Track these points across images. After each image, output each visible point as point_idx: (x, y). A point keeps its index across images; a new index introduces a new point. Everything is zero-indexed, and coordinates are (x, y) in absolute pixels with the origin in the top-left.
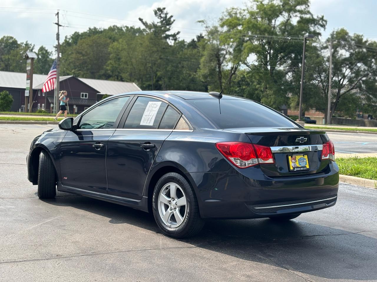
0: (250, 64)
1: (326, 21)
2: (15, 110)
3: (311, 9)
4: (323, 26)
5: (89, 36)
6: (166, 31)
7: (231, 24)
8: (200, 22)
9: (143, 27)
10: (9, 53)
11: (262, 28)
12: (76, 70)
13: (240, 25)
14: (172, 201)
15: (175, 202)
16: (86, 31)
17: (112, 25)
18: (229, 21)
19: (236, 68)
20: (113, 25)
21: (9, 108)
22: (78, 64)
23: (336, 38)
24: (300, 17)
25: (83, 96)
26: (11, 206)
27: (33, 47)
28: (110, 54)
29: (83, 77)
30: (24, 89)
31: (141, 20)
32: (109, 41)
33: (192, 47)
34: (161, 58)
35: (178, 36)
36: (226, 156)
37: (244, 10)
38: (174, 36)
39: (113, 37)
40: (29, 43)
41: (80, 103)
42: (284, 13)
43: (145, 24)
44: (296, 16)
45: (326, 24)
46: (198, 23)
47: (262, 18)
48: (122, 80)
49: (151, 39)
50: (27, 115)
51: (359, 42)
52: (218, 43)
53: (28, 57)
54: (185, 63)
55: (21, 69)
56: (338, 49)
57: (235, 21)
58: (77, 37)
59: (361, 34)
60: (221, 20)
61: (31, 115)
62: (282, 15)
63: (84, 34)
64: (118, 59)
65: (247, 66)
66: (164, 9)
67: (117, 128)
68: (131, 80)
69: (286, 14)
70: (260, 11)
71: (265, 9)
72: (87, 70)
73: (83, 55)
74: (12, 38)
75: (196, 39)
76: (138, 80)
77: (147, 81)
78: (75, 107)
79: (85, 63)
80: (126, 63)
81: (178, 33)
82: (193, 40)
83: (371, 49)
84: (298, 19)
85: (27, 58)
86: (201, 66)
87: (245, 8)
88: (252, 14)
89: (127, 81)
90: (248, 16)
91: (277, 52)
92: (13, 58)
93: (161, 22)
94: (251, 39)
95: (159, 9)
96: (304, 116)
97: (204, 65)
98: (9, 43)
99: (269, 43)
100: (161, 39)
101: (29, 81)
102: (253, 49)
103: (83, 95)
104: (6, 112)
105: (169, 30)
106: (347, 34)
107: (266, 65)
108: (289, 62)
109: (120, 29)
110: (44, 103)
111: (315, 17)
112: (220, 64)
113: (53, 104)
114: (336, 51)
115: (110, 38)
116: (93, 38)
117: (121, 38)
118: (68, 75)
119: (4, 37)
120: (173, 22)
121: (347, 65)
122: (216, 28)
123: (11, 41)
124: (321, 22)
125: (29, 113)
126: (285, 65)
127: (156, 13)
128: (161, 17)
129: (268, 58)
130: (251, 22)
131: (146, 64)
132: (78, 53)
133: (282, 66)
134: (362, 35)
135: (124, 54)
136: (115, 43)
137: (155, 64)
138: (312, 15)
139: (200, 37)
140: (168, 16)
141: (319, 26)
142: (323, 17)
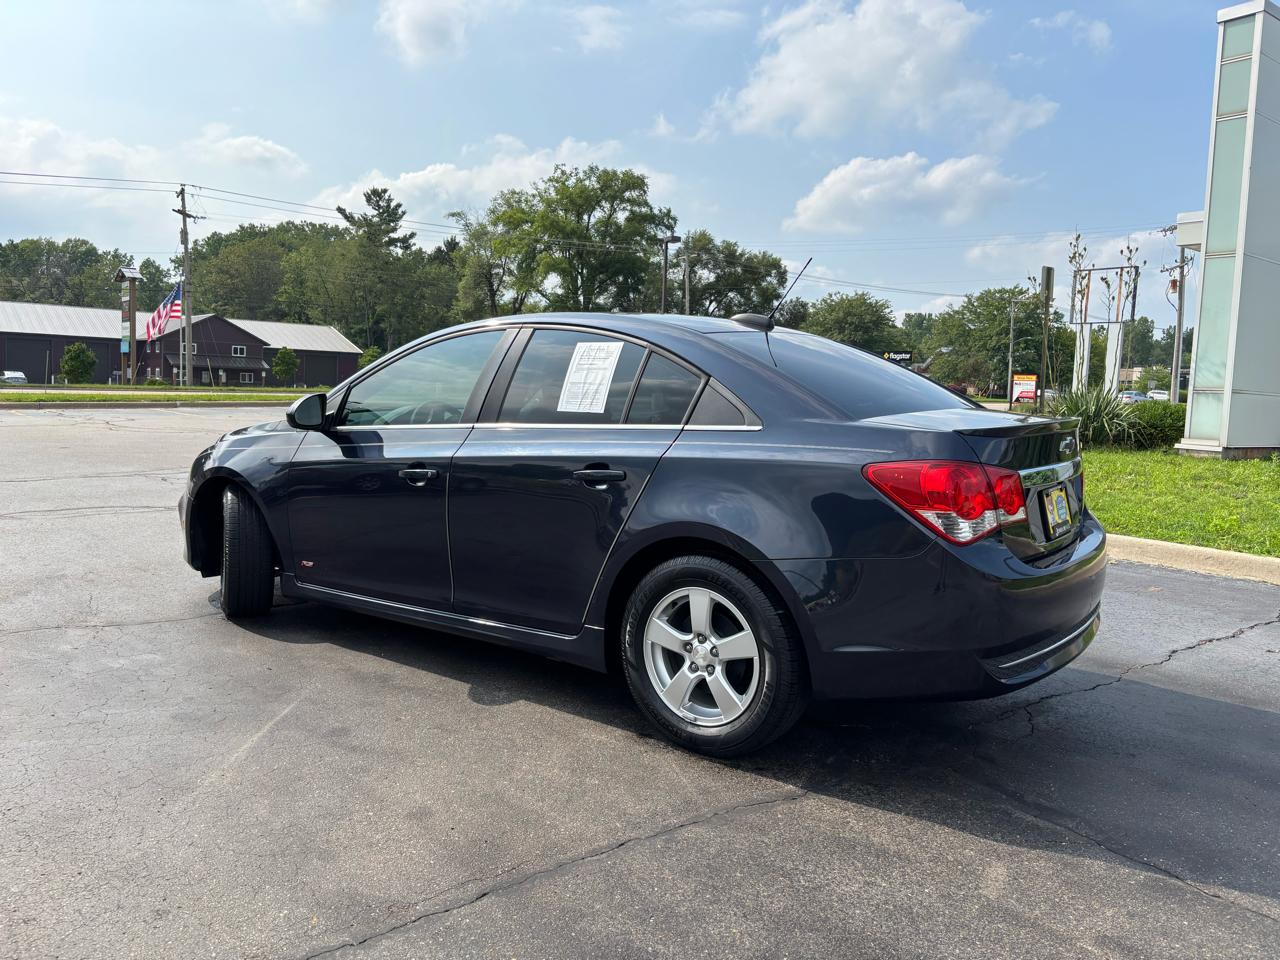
0: (549, 291)
1: (675, 219)
2: (102, 380)
3: (651, 198)
4: (670, 227)
5: (241, 241)
6: (388, 232)
7: (512, 220)
8: (453, 215)
9: (343, 224)
10: (79, 271)
11: (568, 228)
12: (220, 303)
13: (527, 222)
14: (696, 643)
15: (708, 646)
16: (234, 231)
17: (285, 220)
18: (507, 215)
19: (522, 300)
20: (287, 220)
21: (88, 376)
22: (221, 293)
23: (694, 247)
24: (631, 211)
25: (236, 352)
26: (151, 656)
27: (130, 260)
28: (283, 273)
29: (233, 317)
30: (119, 340)
31: (340, 210)
32: (280, 250)
33: (437, 261)
34: (382, 282)
35: (412, 241)
36: (909, 507)
37: (534, 196)
38: (405, 242)
39: (287, 243)
40: (122, 252)
41: (231, 365)
42: (603, 203)
43: (349, 218)
44: (624, 209)
45: (675, 223)
46: (451, 218)
47: (566, 211)
48: (308, 321)
49: (362, 246)
50: (127, 389)
51: (731, 255)
52: (489, 254)
53: (123, 276)
54: (427, 291)
55: (107, 302)
56: (696, 269)
57: (519, 215)
58: (216, 242)
59: (733, 241)
60: (493, 212)
61: (136, 389)
62: (600, 206)
63: (230, 238)
64: (301, 282)
65: (543, 296)
66: (385, 191)
67: (477, 421)
68: (326, 322)
69: (606, 205)
70: (562, 199)
71: (571, 194)
72: (240, 304)
73: (232, 277)
74: (85, 242)
75: (444, 248)
76: (339, 321)
77: (358, 323)
78: (221, 373)
79: (235, 290)
80: (315, 290)
81: (412, 235)
82: (439, 249)
83: (751, 267)
84: (627, 214)
85: (122, 278)
86: (460, 294)
87: (535, 192)
88: (549, 203)
89: (318, 324)
90: (541, 207)
91: (594, 271)
92: (90, 281)
93: (380, 215)
94: (548, 248)
95: (375, 192)
97: (465, 293)
98: (79, 252)
99: (579, 254)
100: (381, 246)
101: (128, 324)
102: (553, 265)
103: (236, 349)
104: (82, 385)
105: (394, 230)
106: (710, 241)
107: (576, 293)
108: (613, 289)
109: (299, 229)
110: (159, 366)
111: (656, 212)
112: (493, 293)
113: (179, 368)
114: (693, 272)
115: (283, 245)
116: (250, 244)
117: (303, 245)
118: (203, 312)
119: (69, 241)
120: (401, 217)
121: (711, 295)
122: (483, 226)
123: (83, 249)
124: (666, 220)
125: (131, 386)
126: (606, 295)
127: (369, 199)
128: (380, 207)
129: (579, 282)
130: (548, 217)
131: (353, 292)
132: (221, 271)
133: (602, 297)
134: (735, 244)
135: (310, 275)
136: (293, 255)
137: (371, 291)
138: (651, 209)
139: (452, 245)
140: (393, 204)
141: (663, 228)
142: (669, 211)
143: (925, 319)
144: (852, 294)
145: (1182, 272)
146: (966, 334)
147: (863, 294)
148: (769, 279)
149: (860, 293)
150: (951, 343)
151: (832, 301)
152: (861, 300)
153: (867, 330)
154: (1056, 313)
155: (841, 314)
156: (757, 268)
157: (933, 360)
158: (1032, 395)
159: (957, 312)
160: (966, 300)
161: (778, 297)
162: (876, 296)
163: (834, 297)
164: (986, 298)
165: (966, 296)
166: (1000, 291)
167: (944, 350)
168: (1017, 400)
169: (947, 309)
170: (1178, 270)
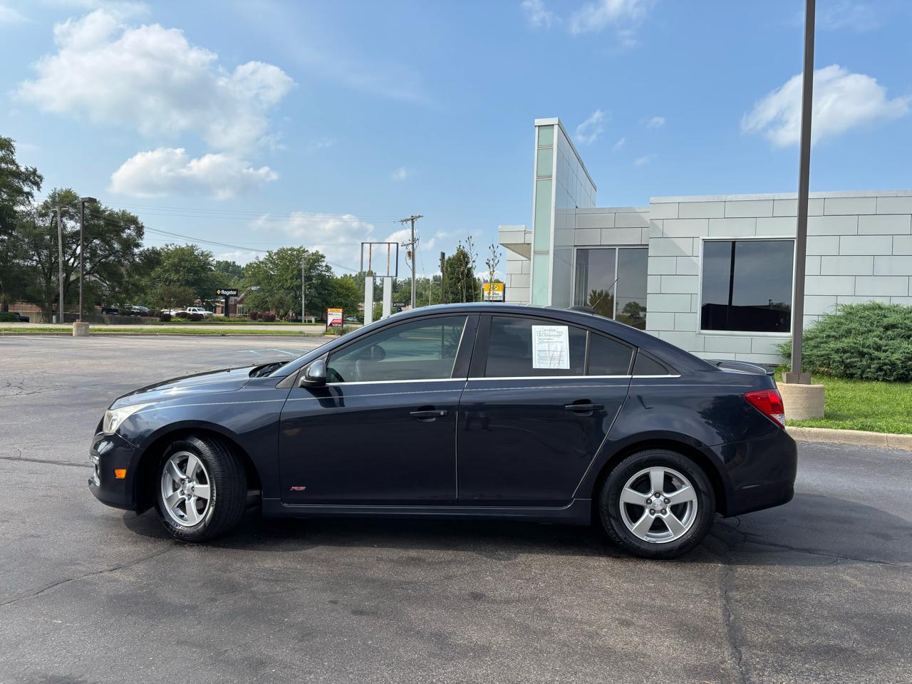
1: (40, 177)
3: (17, 158)
4: (37, 184)
14: (654, 498)
23: (61, 201)
45: (41, 181)
51: (95, 210)
56: (64, 219)
83: (113, 221)
96: (8, 310)
111: (23, 169)
121: (77, 241)
124: (32, 177)
134: (98, 200)
138: (18, 167)
141: (30, 184)
142: (35, 171)
143: (230, 265)
144: (184, 246)
145: (413, 247)
146: (270, 277)
147: (192, 246)
148: (127, 231)
149: (190, 245)
150: (259, 284)
151: (169, 250)
152: (191, 250)
153: (196, 273)
154: (326, 266)
155: (176, 260)
156: (118, 222)
157: (246, 295)
158: (340, 321)
159: (262, 263)
160: (268, 254)
161: (138, 246)
162: (202, 247)
163: (170, 247)
164: (282, 254)
165: (268, 252)
166: (290, 250)
167: (253, 288)
168: (331, 325)
169: (254, 260)
170: (411, 246)
